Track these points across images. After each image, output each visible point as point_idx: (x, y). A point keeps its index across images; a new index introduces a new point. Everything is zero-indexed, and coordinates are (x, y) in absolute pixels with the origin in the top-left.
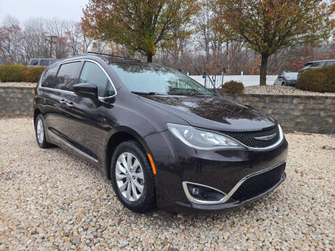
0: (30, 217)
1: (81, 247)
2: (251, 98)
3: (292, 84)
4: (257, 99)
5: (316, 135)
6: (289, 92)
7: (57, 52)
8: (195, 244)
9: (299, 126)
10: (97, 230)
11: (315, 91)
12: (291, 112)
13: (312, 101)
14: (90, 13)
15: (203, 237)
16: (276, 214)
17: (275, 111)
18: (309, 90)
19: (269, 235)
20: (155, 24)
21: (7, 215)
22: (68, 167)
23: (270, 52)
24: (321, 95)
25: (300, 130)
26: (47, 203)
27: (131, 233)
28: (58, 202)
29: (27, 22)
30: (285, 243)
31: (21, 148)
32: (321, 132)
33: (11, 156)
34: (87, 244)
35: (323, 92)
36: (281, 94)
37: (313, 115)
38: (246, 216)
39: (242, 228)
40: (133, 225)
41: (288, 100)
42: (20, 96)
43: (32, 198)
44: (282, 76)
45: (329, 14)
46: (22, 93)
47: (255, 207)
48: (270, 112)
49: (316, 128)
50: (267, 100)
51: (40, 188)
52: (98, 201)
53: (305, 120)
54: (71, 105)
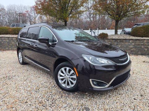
0: (23, 96)
1: (48, 108)
2: (111, 40)
3: (129, 34)
4: (114, 41)
5: (140, 56)
6: (128, 37)
7: (22, 20)
8: (95, 105)
9: (133, 52)
10: (53, 100)
11: (139, 37)
12: (129, 46)
13: (138, 41)
14: (38, 3)
15: (98, 102)
16: (127, 91)
17: (122, 46)
18: (136, 36)
19: (125, 100)
20: (68, 7)
21: (13, 95)
22: (35, 73)
23: (119, 20)
24: (142, 38)
25: (133, 54)
26: (29, 89)
27: (67, 101)
28: (33, 88)
29: (8, 6)
30: (132, 103)
31: (12, 65)
32: (142, 55)
33: (8, 69)
34: (50, 107)
35: (142, 37)
36: (124, 38)
37: (139, 47)
38: (115, 93)
39: (114, 98)
40: (67, 98)
41: (128, 41)
42: (8, 41)
43: (22, 87)
44: (124, 30)
45: (145, 2)
46: (8, 40)
47: (118, 89)
48: (120, 46)
49: (139, 53)
50: (119, 41)
51: (25, 83)
52: (51, 88)
53: (135, 50)
54: (36, 46)
